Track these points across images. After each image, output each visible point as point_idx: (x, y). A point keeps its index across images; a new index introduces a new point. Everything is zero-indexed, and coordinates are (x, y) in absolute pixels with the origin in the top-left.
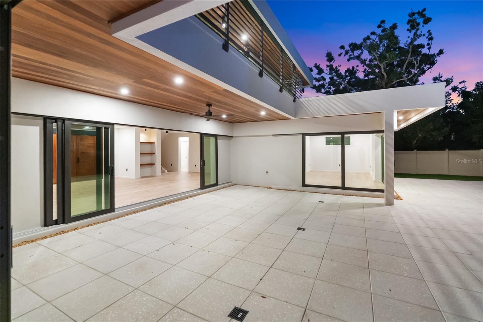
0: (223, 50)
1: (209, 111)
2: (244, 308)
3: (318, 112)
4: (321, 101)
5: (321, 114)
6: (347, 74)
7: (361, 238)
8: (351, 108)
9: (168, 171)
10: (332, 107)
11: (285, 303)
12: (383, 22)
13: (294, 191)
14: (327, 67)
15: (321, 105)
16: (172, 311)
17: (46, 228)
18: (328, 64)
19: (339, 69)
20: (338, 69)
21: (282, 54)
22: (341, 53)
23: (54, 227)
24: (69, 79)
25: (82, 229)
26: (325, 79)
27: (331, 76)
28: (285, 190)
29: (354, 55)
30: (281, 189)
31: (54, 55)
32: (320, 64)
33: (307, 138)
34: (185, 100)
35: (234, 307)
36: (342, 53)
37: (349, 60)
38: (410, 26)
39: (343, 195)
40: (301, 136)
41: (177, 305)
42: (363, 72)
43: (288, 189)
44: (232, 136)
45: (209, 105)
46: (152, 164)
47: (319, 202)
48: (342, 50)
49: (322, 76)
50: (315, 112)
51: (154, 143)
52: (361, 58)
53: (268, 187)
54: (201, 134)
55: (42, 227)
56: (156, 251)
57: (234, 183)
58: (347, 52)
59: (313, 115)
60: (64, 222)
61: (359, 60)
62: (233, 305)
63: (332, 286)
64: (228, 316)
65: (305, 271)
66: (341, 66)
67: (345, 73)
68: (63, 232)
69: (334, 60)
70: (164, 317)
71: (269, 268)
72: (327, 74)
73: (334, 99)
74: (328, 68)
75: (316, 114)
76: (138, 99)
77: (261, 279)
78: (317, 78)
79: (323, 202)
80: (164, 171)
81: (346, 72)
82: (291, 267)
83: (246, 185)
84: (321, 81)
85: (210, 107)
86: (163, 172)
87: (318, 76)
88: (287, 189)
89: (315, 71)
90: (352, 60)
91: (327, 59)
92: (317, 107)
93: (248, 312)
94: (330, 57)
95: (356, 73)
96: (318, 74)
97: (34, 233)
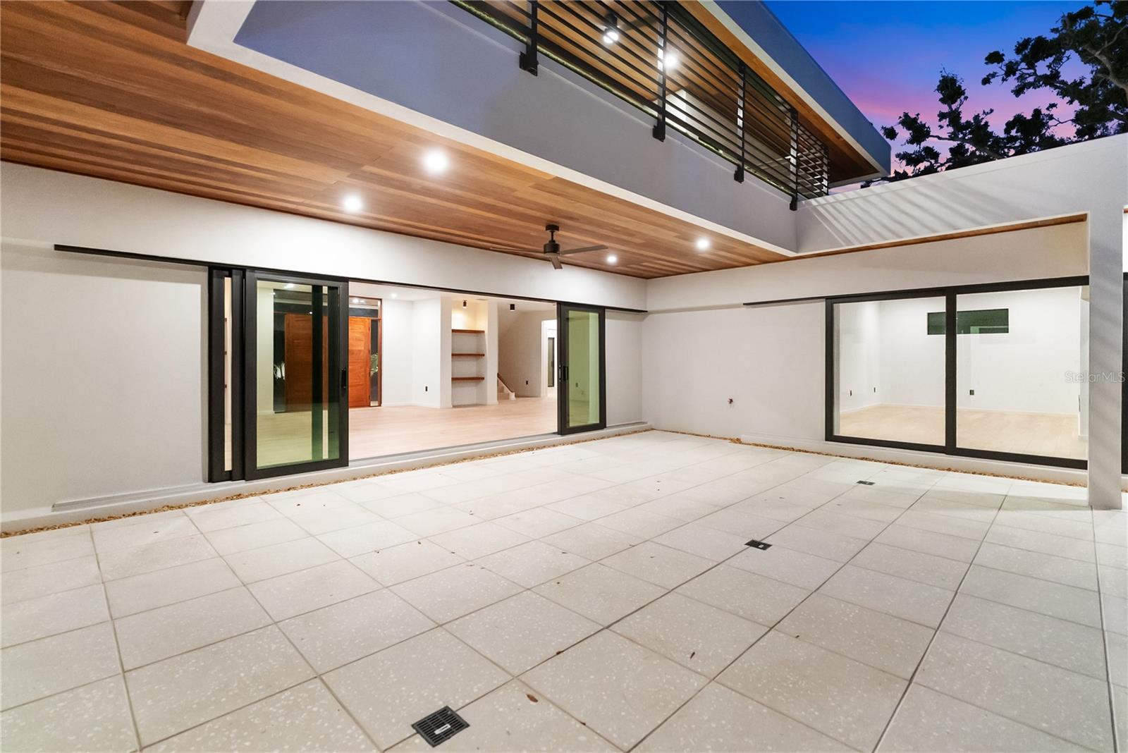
0: (521, 70)
1: (552, 241)
2: (464, 715)
3: (863, 233)
4: (872, 199)
5: (872, 235)
6: (1013, 133)
7: (938, 590)
8: (970, 213)
9: (516, 396)
10: (907, 214)
11: (579, 725)
13: (800, 451)
14: (940, 120)
15: (873, 211)
16: (305, 684)
17: (211, 484)
18: (945, 109)
19: (986, 123)
20: (982, 123)
21: (743, 79)
22: (990, 74)
23: (225, 485)
24: (234, 183)
25: (276, 494)
27: (954, 144)
28: (777, 448)
29: (1035, 73)
30: (765, 446)
31: (165, 125)
32: (918, 115)
34: (489, 218)
35: (443, 707)
36: (994, 75)
37: (1018, 92)
39: (949, 470)
40: (824, 303)
41: (324, 674)
42: (1072, 120)
43: (786, 447)
44: (646, 311)
45: (553, 227)
46: (478, 379)
47: (860, 482)
48: (996, 64)
49: (927, 147)
50: (855, 232)
51: (483, 332)
52: (1061, 79)
53: (731, 440)
54: (560, 303)
55: (204, 482)
56: (374, 553)
57: (651, 426)
58: (1011, 70)
59: (849, 241)
60: (243, 477)
61: (1056, 87)
62: (444, 702)
63: (750, 708)
64: (413, 726)
65: (694, 654)
66: (992, 111)
67: (1007, 131)
68: (239, 496)
69: (963, 97)
70: (278, 695)
71: (602, 628)
72: (939, 138)
73: (913, 189)
74: (945, 122)
75: (855, 238)
76: (385, 221)
77: (558, 653)
78: (911, 154)
79: (871, 484)
80: (509, 394)
81: (1009, 126)
82: (662, 636)
83: (678, 432)
84: (922, 162)
85: (554, 233)
86: (502, 396)
87: (912, 149)
88: (783, 446)
89: (904, 134)
90: (1030, 92)
91: (941, 96)
92: (859, 217)
93: (468, 726)
94: (950, 90)
95: (1044, 125)
96: (911, 142)
97: (185, 491)
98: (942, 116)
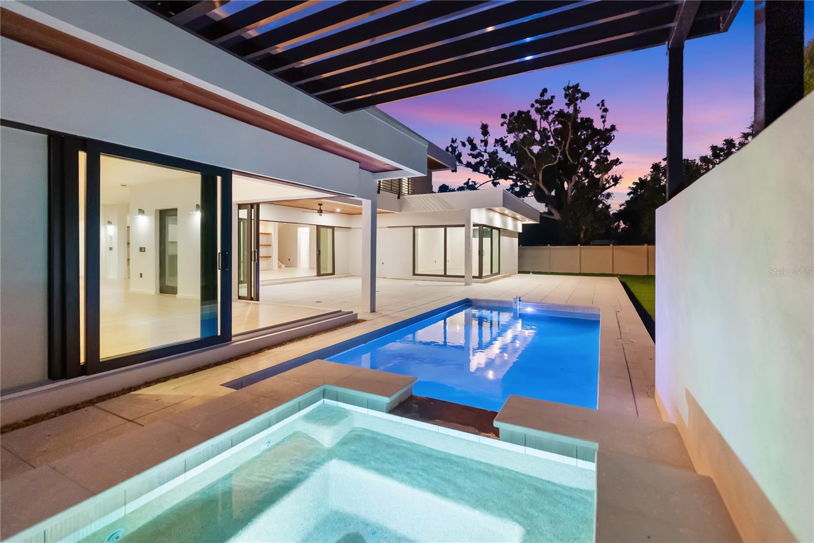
1: (320, 209)
5: (420, 209)
9: (285, 267)
10: (428, 204)
12: (545, 91)
18: (483, 139)
20: (505, 140)
26: (483, 156)
32: (473, 138)
33: (419, 231)
38: (568, 101)
39: (445, 282)
40: (412, 228)
43: (399, 279)
44: (351, 228)
46: (269, 257)
51: (271, 234)
53: (383, 278)
54: (317, 226)
57: (352, 274)
59: (414, 210)
80: (281, 265)
84: (477, 158)
85: (321, 206)
86: (280, 267)
89: (469, 146)
91: (482, 132)
94: (485, 129)
98: (482, 141)
